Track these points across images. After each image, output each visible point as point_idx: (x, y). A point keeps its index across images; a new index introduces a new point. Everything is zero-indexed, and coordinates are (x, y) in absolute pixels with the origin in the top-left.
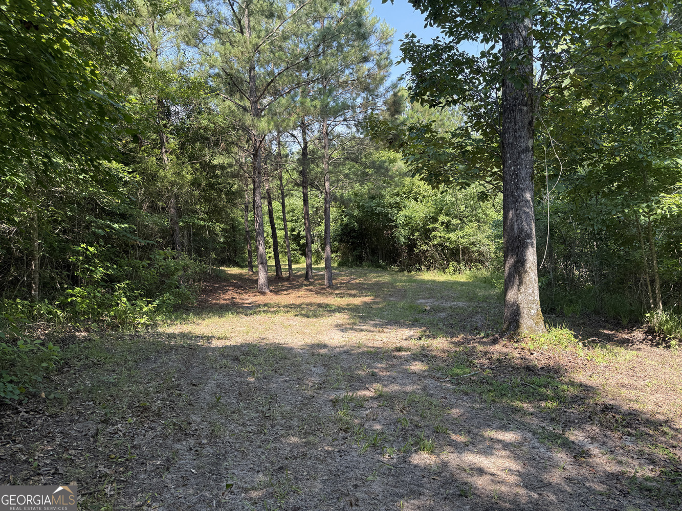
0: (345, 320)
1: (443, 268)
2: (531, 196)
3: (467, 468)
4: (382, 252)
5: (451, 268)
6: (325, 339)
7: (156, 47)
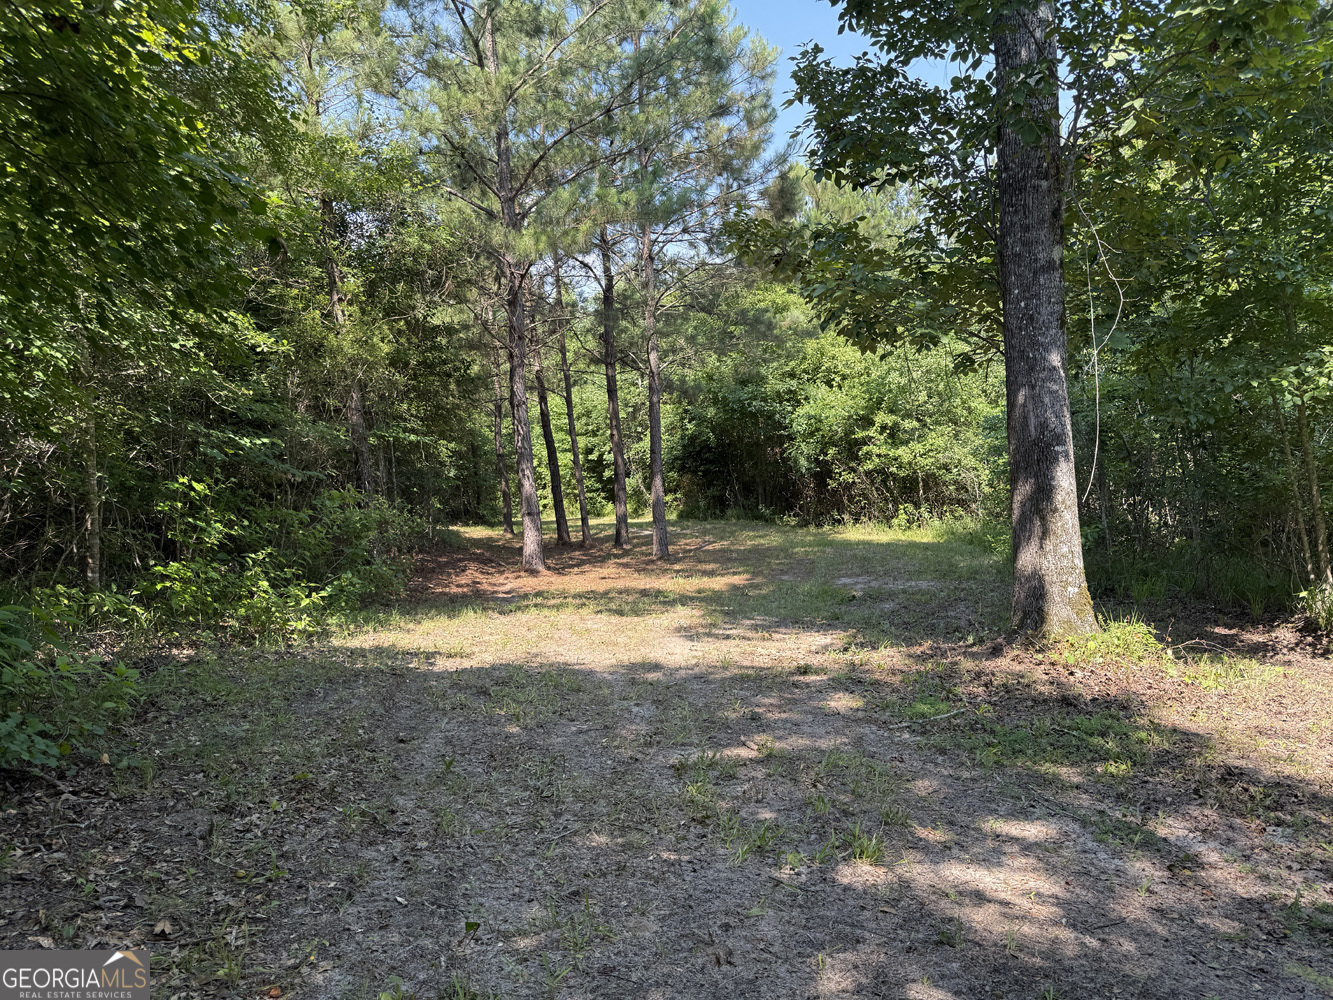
0: (694, 619)
1: (885, 517)
2: (1062, 358)
3: (951, 892)
4: (765, 490)
5: (903, 517)
6: (656, 654)
7: (316, 96)
